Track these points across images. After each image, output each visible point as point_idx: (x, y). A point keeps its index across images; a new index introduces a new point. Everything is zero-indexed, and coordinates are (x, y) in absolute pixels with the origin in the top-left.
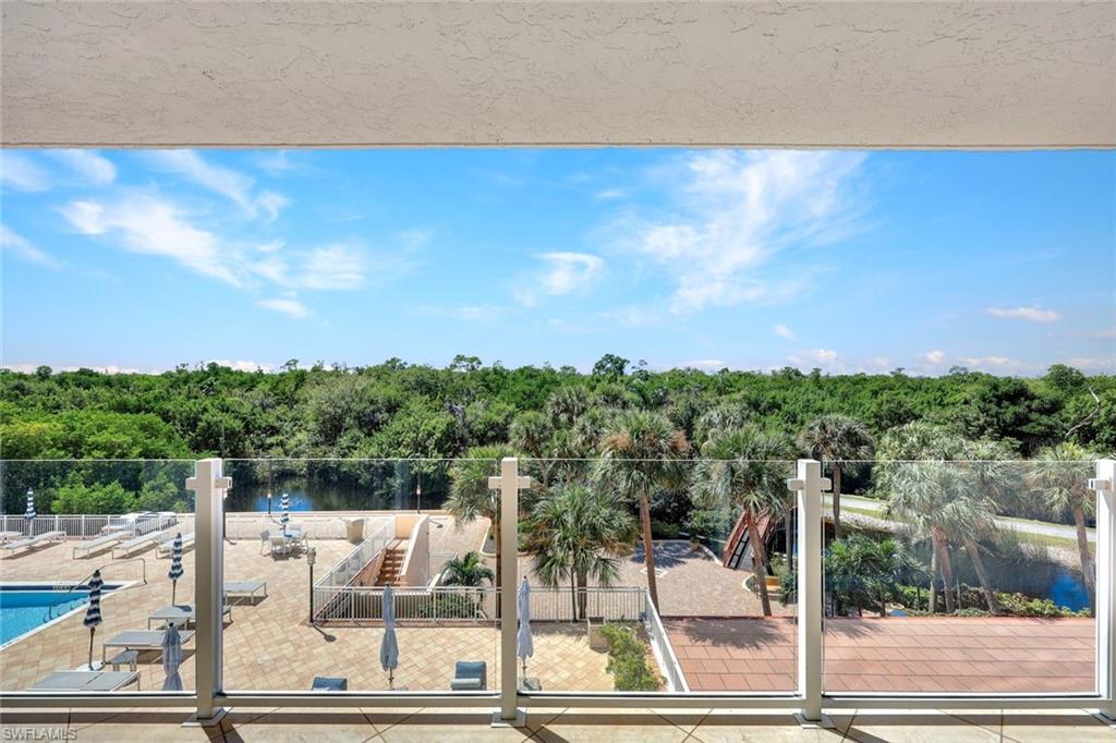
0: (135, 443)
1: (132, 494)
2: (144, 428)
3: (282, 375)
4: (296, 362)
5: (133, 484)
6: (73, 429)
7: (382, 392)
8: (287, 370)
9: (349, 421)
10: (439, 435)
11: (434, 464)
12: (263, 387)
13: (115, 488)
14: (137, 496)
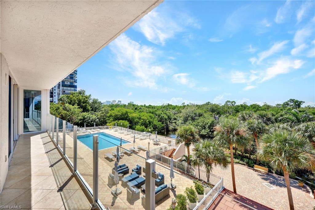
0: (148, 119)
1: (146, 129)
2: (150, 116)
3: (181, 106)
4: (184, 103)
5: (146, 127)
6: (140, 116)
7: (198, 111)
8: (182, 105)
9: (189, 118)
10: (209, 124)
11: (207, 132)
12: (177, 109)
13: (143, 127)
14: (147, 129)
